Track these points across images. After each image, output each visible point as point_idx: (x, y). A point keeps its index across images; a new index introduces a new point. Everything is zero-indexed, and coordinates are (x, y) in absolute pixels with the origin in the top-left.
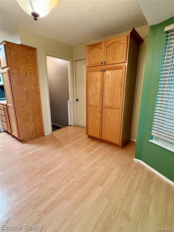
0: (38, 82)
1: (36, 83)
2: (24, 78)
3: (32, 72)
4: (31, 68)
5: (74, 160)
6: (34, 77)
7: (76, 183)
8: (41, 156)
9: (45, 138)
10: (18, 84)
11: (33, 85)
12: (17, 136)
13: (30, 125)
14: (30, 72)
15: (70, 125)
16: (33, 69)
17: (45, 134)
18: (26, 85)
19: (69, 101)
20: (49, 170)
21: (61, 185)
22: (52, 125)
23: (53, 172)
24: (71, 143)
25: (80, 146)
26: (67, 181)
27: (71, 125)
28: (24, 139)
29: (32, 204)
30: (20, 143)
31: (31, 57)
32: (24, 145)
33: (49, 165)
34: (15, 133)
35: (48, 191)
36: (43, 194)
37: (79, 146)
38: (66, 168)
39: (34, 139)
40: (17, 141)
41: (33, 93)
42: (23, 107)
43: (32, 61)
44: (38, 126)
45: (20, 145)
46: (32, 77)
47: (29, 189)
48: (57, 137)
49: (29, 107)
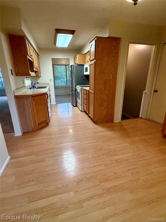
0: (117, 71)
1: (114, 73)
2: (106, 68)
3: (113, 62)
4: (113, 58)
5: (142, 156)
6: (114, 67)
7: (142, 181)
8: (109, 140)
9: (114, 124)
10: (101, 73)
11: (112, 74)
12: (92, 117)
13: (104, 110)
14: (111, 62)
15: (140, 118)
16: (114, 59)
17: (114, 121)
18: (106, 74)
19: (145, 91)
20: (115, 155)
21: (124, 174)
22: (122, 114)
23: (119, 159)
24: (140, 136)
25: (151, 144)
26: (131, 173)
27: (142, 118)
28: (97, 121)
29: (99, 177)
30: (93, 124)
31: (114, 47)
32: (96, 126)
33: (115, 151)
34: (91, 115)
35: (112, 174)
36: (107, 174)
37: (149, 143)
38: (132, 160)
39: (104, 123)
40: (92, 121)
41: (111, 81)
42: (101, 94)
43: (115, 51)
44: (109, 113)
45: (93, 125)
46: (112, 66)
47: (98, 164)
48: (126, 127)
49: (106, 94)
